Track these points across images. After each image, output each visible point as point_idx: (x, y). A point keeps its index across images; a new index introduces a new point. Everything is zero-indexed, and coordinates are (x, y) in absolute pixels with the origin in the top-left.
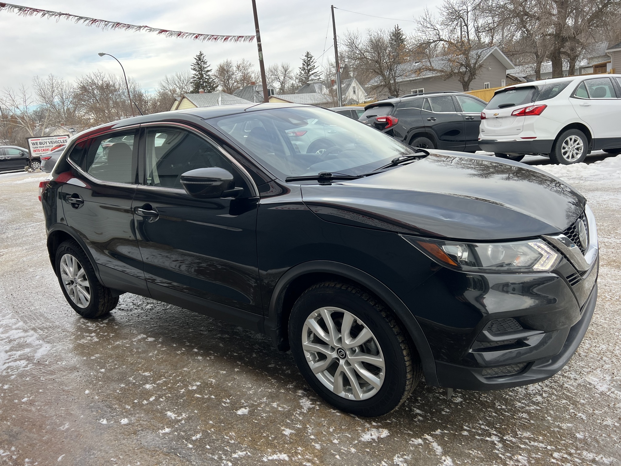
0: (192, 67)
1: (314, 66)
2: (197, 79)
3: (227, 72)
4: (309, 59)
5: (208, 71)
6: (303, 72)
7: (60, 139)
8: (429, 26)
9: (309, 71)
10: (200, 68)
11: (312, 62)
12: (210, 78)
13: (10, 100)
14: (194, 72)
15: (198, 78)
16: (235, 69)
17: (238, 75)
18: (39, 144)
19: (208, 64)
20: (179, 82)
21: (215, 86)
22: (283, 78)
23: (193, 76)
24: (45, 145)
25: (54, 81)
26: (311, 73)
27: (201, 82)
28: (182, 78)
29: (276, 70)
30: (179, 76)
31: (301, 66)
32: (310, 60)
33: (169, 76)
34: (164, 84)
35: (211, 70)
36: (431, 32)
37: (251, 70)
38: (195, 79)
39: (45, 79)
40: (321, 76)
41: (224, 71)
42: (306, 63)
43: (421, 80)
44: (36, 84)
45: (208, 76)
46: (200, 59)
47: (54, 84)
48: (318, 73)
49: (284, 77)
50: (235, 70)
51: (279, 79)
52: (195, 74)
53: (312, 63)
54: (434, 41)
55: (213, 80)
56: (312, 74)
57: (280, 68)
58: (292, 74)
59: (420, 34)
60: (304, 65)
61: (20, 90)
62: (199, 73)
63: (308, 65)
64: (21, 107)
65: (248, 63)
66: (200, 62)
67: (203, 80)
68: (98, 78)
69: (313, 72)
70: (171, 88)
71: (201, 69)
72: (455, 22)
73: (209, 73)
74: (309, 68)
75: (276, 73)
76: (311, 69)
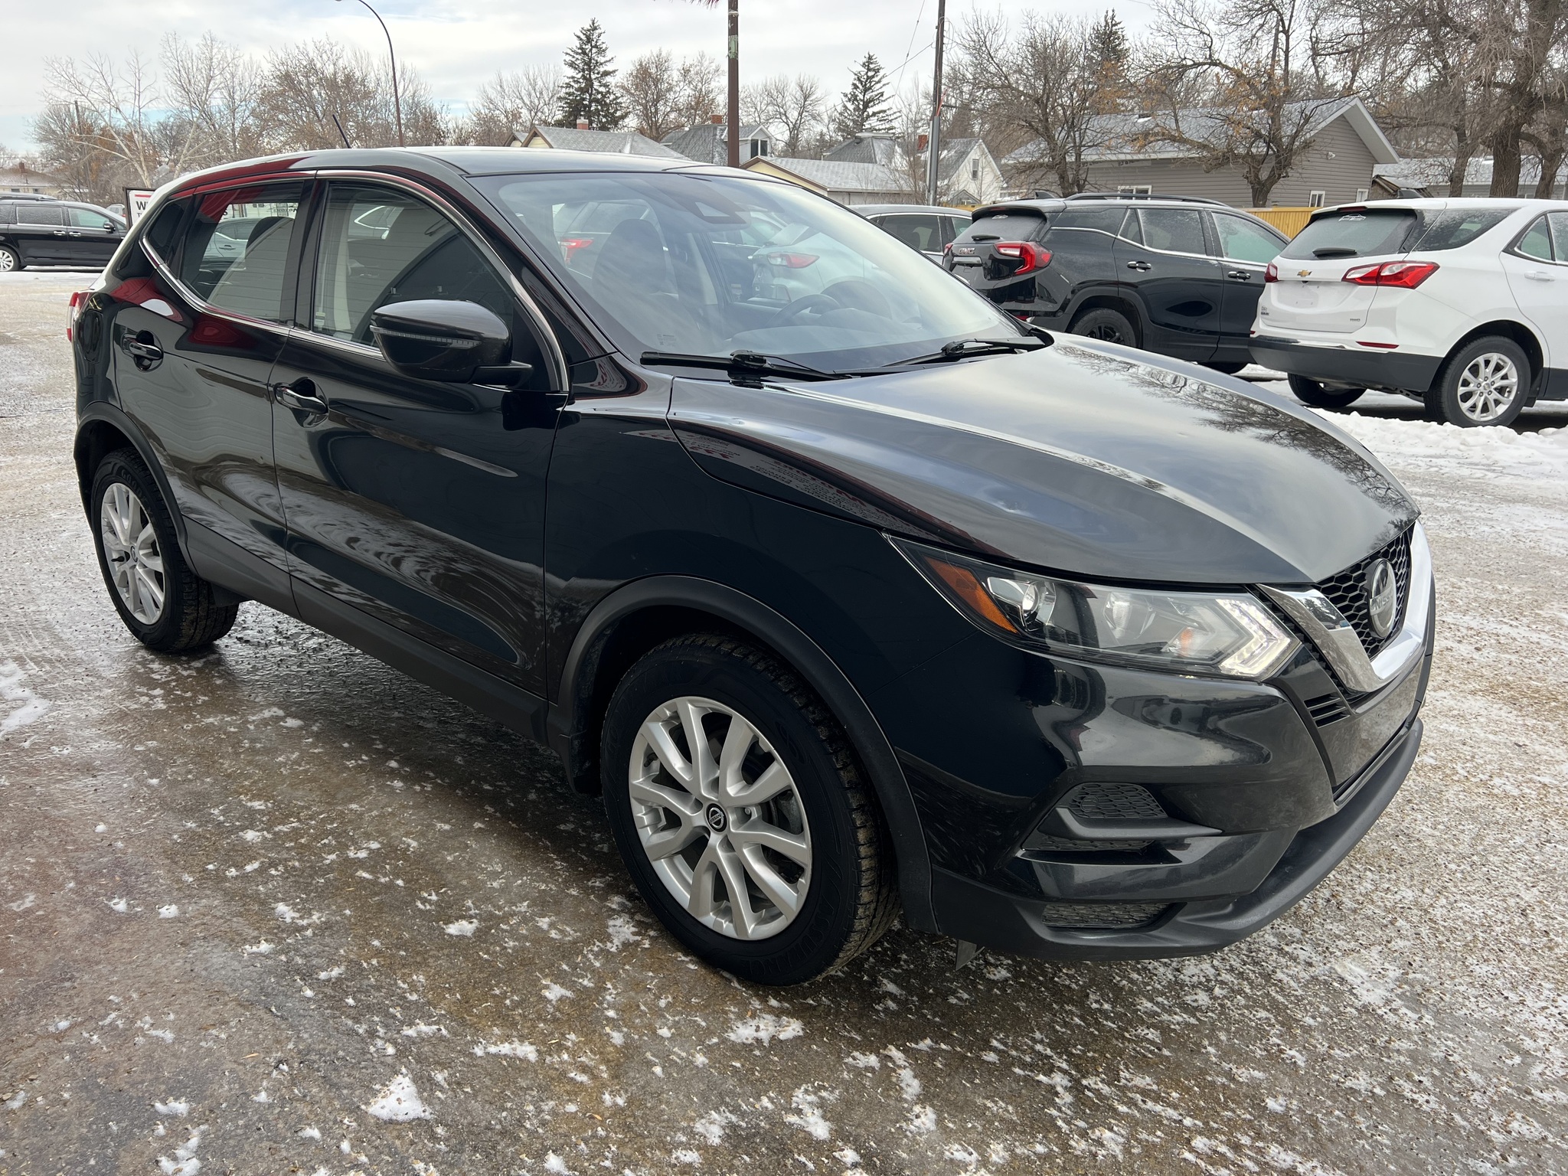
0: (568, 58)
1: (882, 94)
2: (577, 90)
3: (657, 81)
4: (870, 74)
5: (606, 73)
6: (851, 106)
8: (1188, 21)
9: (866, 105)
10: (586, 64)
11: (879, 82)
12: (608, 92)
13: (101, 86)
14: (571, 72)
15: (580, 89)
16: (676, 75)
17: (683, 94)
19: (609, 55)
20: (530, 95)
21: (618, 114)
22: (796, 114)
23: (567, 81)
25: (215, 51)
26: (870, 111)
27: (584, 99)
28: (540, 83)
29: (781, 92)
30: (531, 77)
31: (849, 90)
32: (873, 77)
33: (507, 76)
34: (493, 94)
35: (614, 71)
36: (1191, 40)
37: (717, 84)
38: (571, 90)
39: (194, 45)
40: (895, 124)
41: (647, 78)
42: (861, 82)
43: (1149, 164)
44: (169, 55)
45: (606, 86)
46: (589, 40)
47: (214, 60)
48: (888, 112)
49: (800, 114)
50: (675, 79)
51: (787, 118)
52: (573, 77)
53: (878, 86)
54: (1195, 64)
55: (617, 98)
56: (874, 114)
57: (793, 89)
58: (821, 109)
59: (1161, 40)
60: (856, 87)
61: (129, 64)
62: (584, 77)
63: (866, 90)
64: (127, 109)
65: (713, 66)
66: (588, 47)
67: (590, 95)
68: (324, 56)
69: (876, 109)
70: (509, 106)
71: (589, 65)
72: (1258, 21)
73: (608, 79)
74: (867, 96)
75: (779, 100)
76: (871, 100)
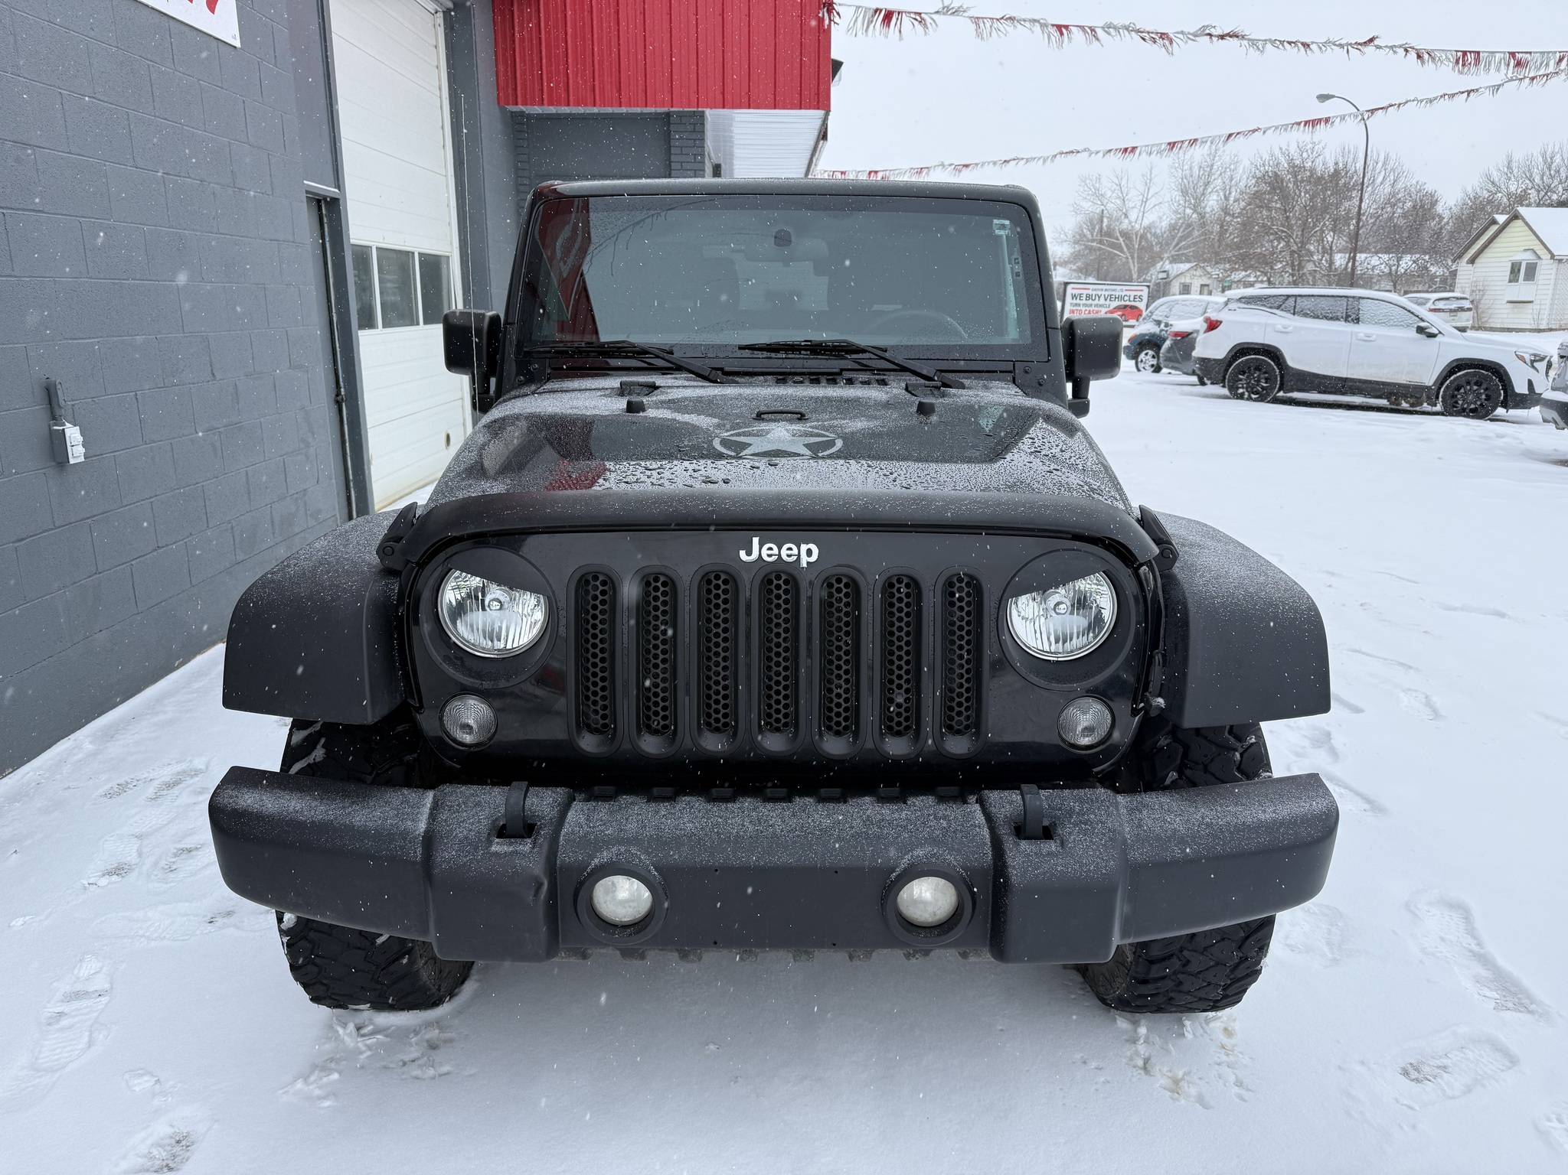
7: (1128, 293)
18: (1084, 298)
24: (1096, 302)
